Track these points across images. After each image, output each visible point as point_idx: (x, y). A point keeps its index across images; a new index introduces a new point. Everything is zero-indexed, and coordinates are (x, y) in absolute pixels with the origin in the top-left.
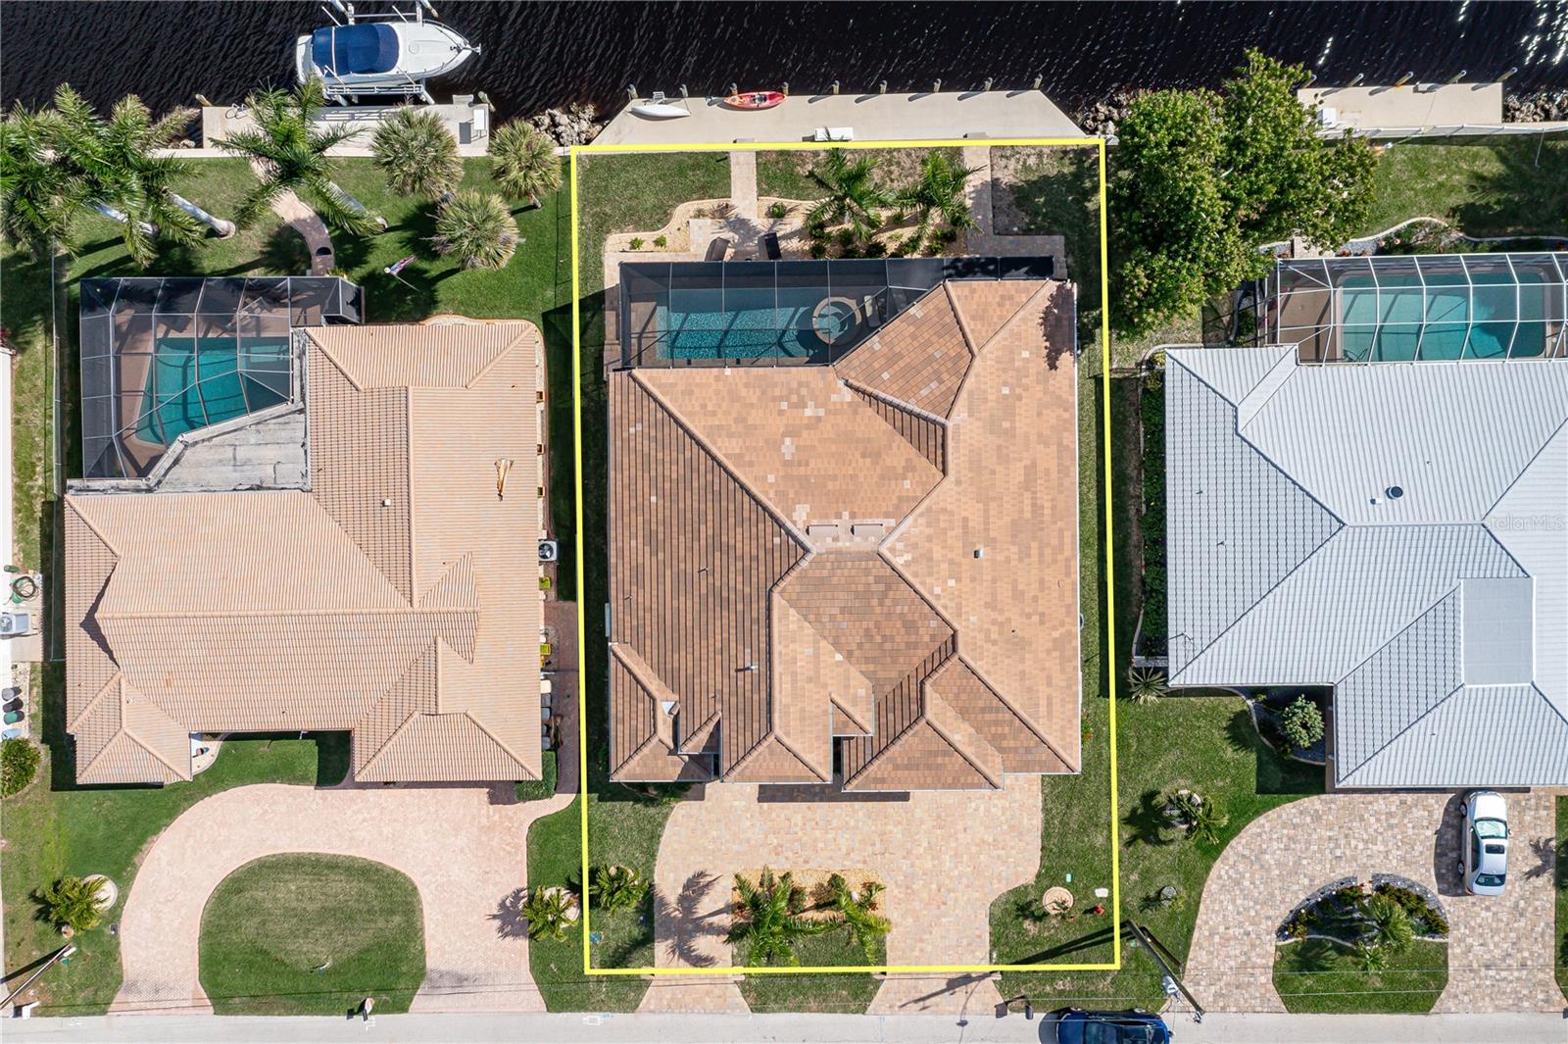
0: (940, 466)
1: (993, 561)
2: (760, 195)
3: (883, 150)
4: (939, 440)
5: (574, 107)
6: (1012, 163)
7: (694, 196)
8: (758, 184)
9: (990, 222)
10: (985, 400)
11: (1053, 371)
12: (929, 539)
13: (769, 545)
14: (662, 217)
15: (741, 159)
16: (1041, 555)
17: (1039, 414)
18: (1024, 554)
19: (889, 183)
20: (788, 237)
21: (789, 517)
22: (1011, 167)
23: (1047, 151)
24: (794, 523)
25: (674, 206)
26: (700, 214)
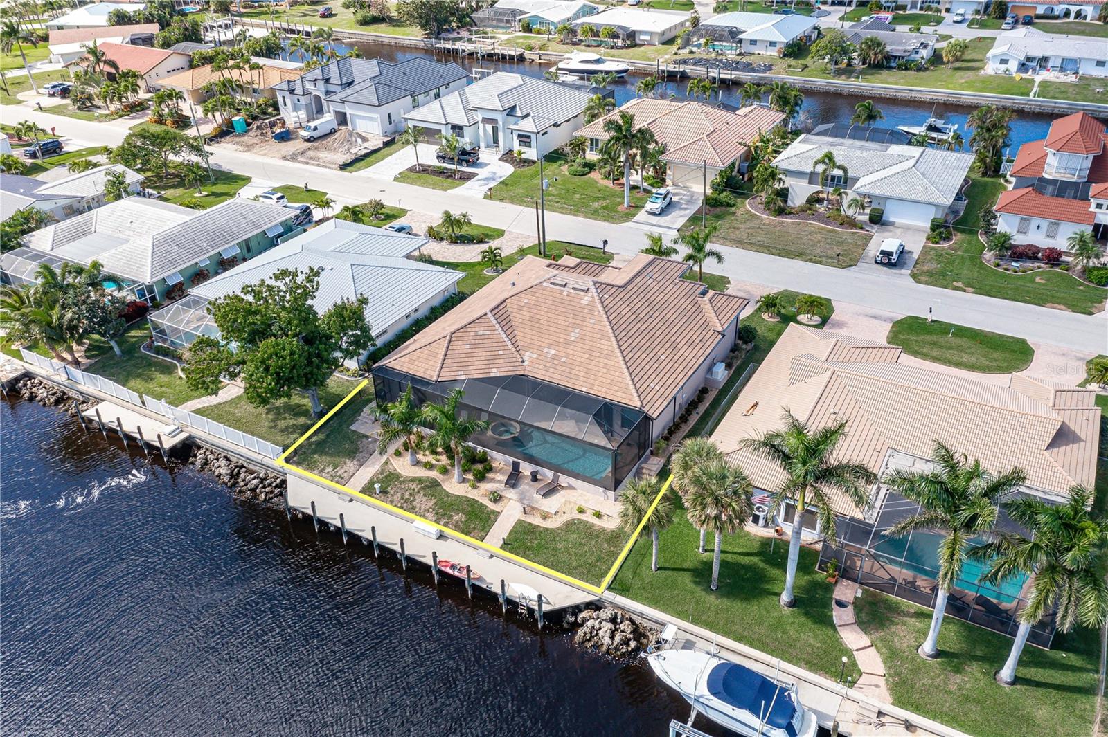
0: (505, 304)
2: (499, 513)
6: (340, 473)
7: (542, 529)
8: (495, 520)
15: (495, 541)
20: (499, 482)
21: (593, 301)
22: (343, 471)
23: (316, 472)
25: (558, 528)
26: (545, 517)
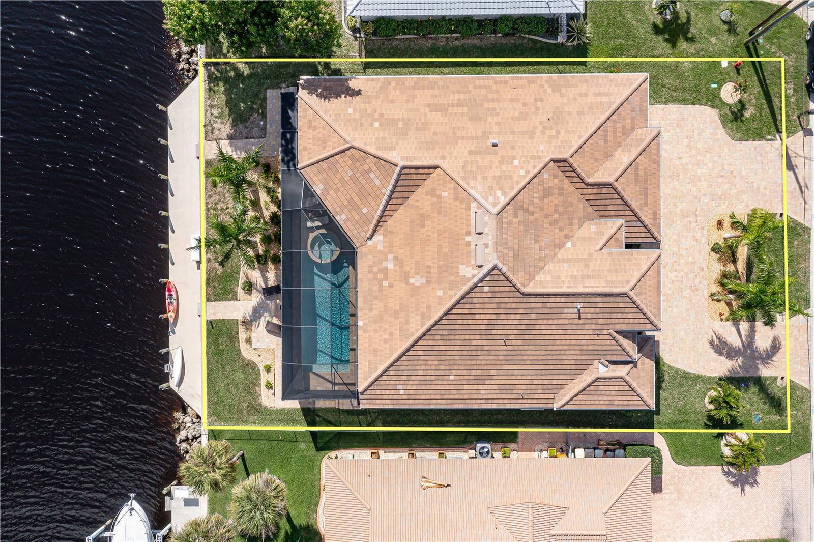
0: (432, 170)
1: (499, 133)
2: (236, 299)
3: (207, 214)
4: (412, 171)
5: (175, 426)
6: (217, 126)
7: (237, 345)
8: (229, 300)
9: (257, 140)
10: (384, 138)
11: (362, 92)
12: (485, 178)
13: (489, 295)
14: (250, 368)
15: (211, 311)
16: (493, 101)
17: (393, 102)
18: (493, 112)
19: (229, 210)
20: (266, 280)
21: (469, 280)
22: (219, 126)
23: (209, 102)
24: (474, 276)
25: (243, 359)
26: (249, 341)
